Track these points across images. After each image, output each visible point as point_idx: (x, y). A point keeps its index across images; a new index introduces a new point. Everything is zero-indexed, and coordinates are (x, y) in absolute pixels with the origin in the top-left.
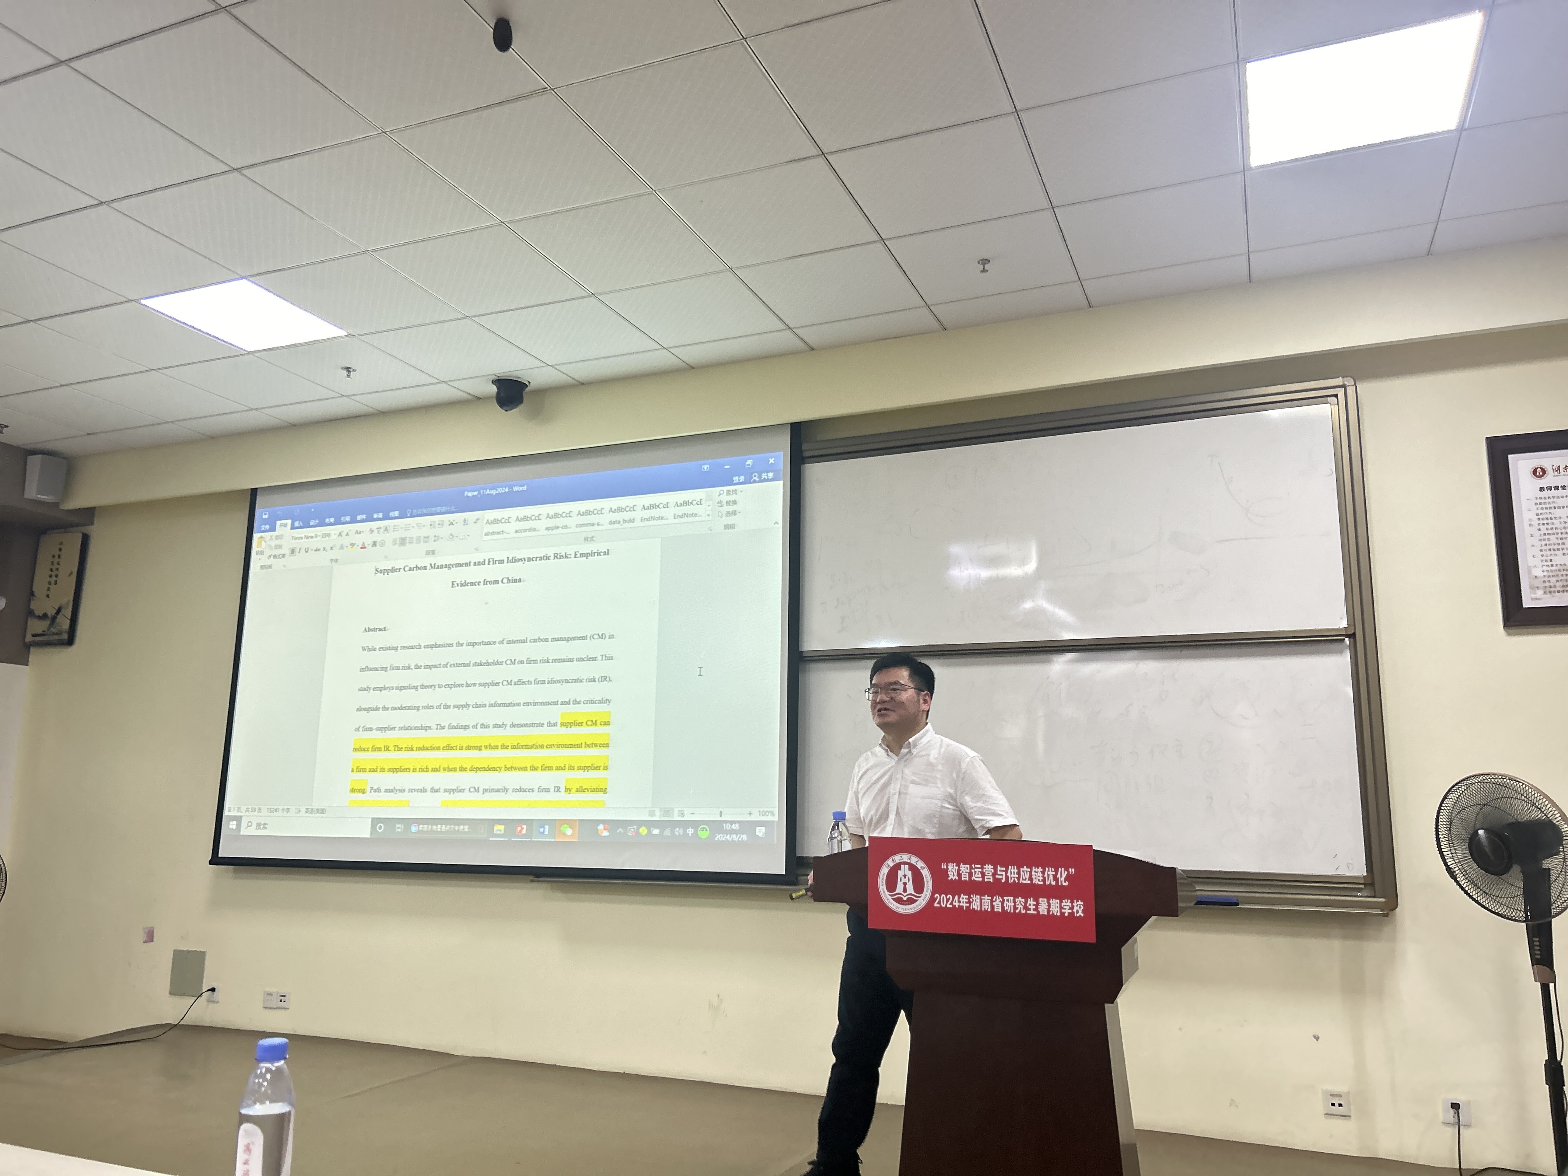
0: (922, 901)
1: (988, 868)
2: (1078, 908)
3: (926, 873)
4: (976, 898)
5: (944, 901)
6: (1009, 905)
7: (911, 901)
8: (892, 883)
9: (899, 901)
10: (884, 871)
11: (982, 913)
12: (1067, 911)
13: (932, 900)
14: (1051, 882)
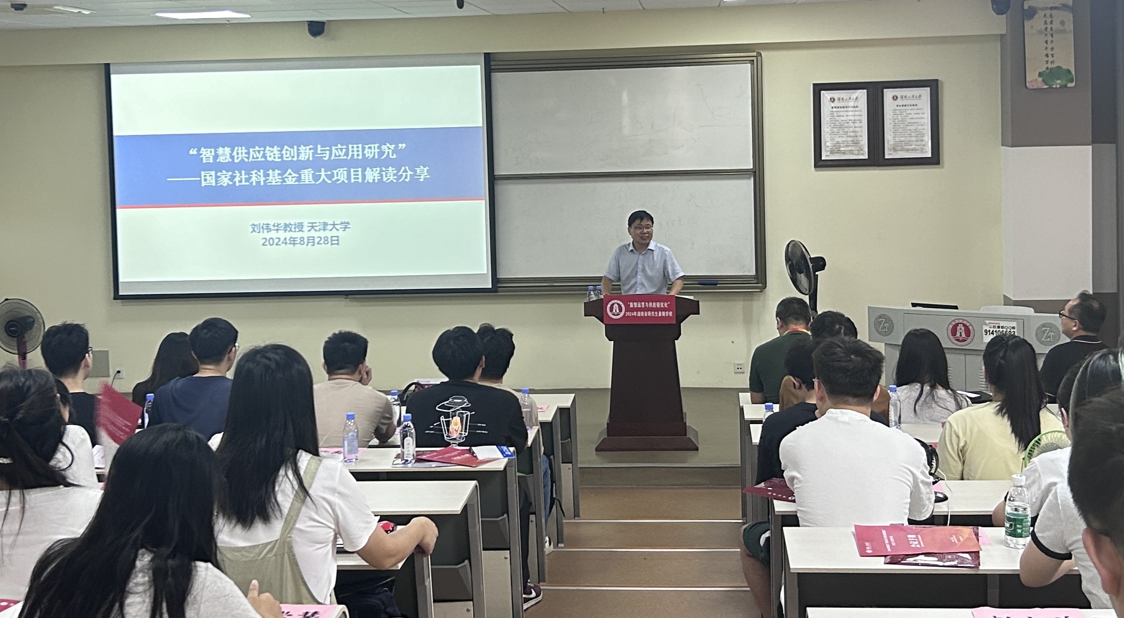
0: (622, 314)
1: (643, 303)
2: (671, 314)
3: (623, 306)
4: (639, 313)
5: (628, 314)
6: (649, 314)
7: (618, 315)
8: (611, 310)
9: (614, 315)
10: (609, 306)
11: (641, 317)
12: (667, 315)
13: (625, 314)
14: (662, 306)
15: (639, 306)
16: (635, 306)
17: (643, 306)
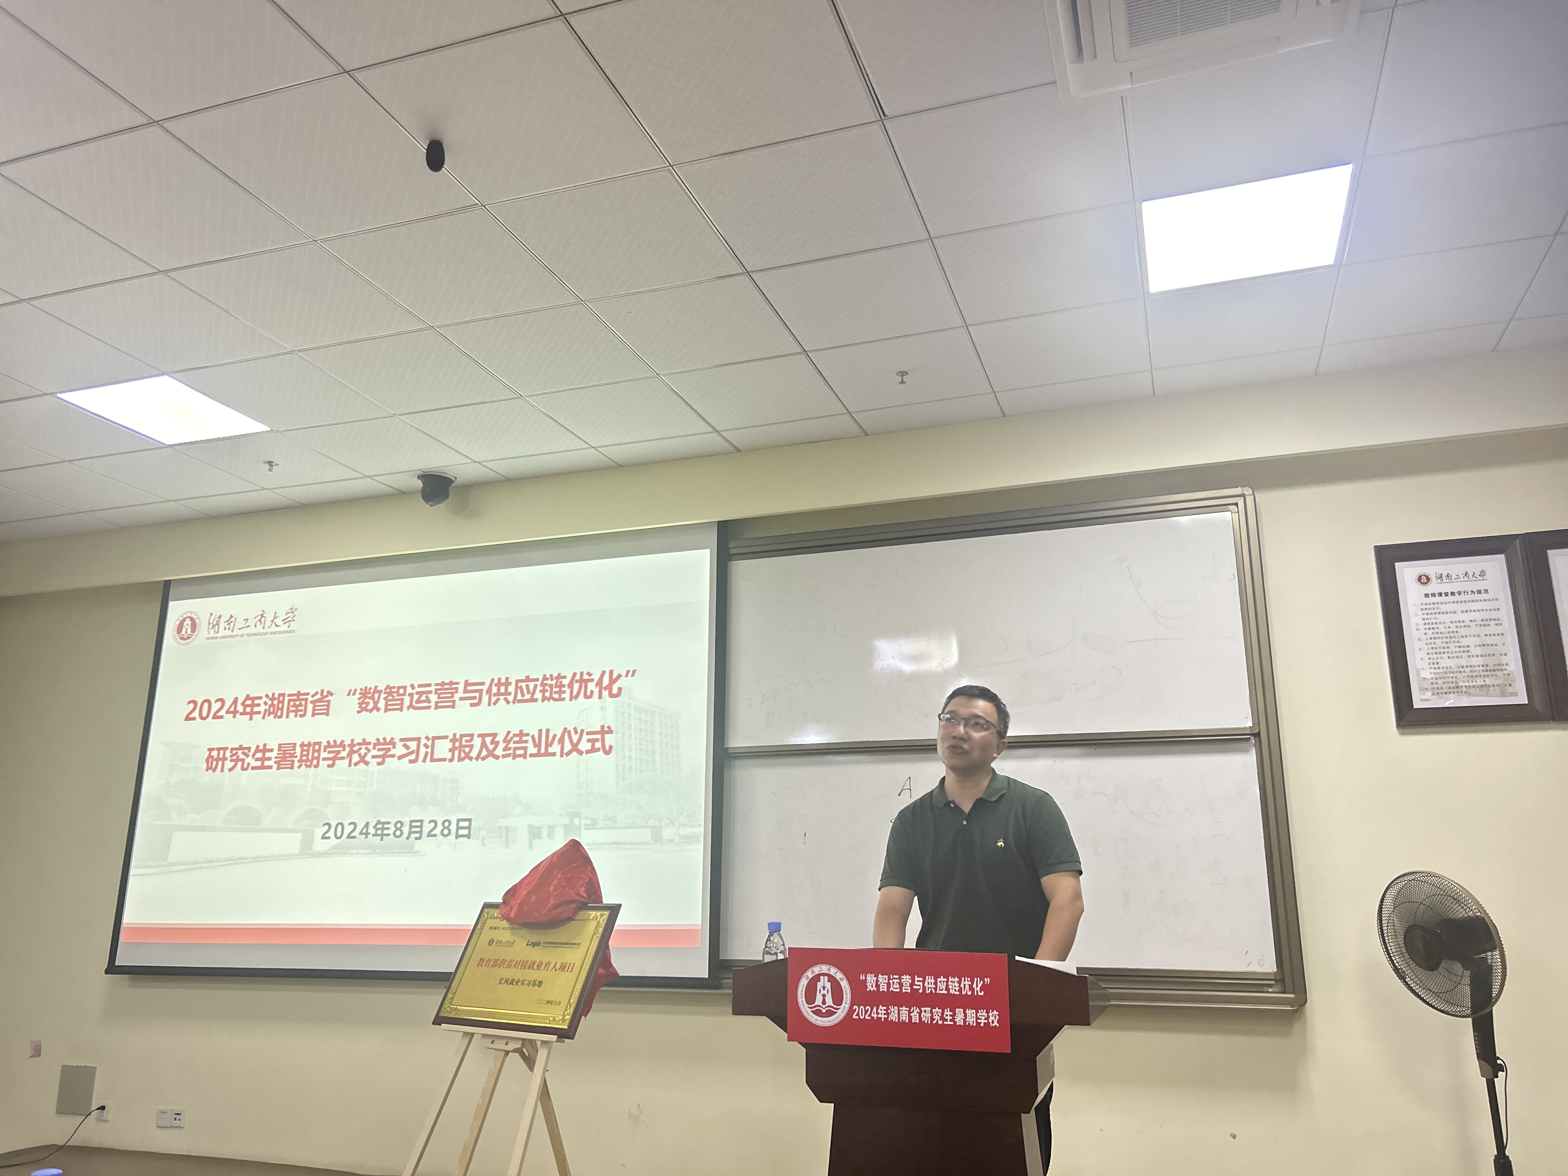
0: (841, 1013)
1: (906, 979)
2: (994, 1018)
3: (844, 984)
4: (894, 1010)
5: (862, 1013)
6: (926, 1016)
7: (830, 1013)
8: (810, 997)
9: (818, 1013)
10: (804, 982)
11: (901, 1024)
12: (983, 1021)
13: (851, 1011)
14: (967, 991)
15: (895, 988)
16: (883, 988)
17: (907, 989)
